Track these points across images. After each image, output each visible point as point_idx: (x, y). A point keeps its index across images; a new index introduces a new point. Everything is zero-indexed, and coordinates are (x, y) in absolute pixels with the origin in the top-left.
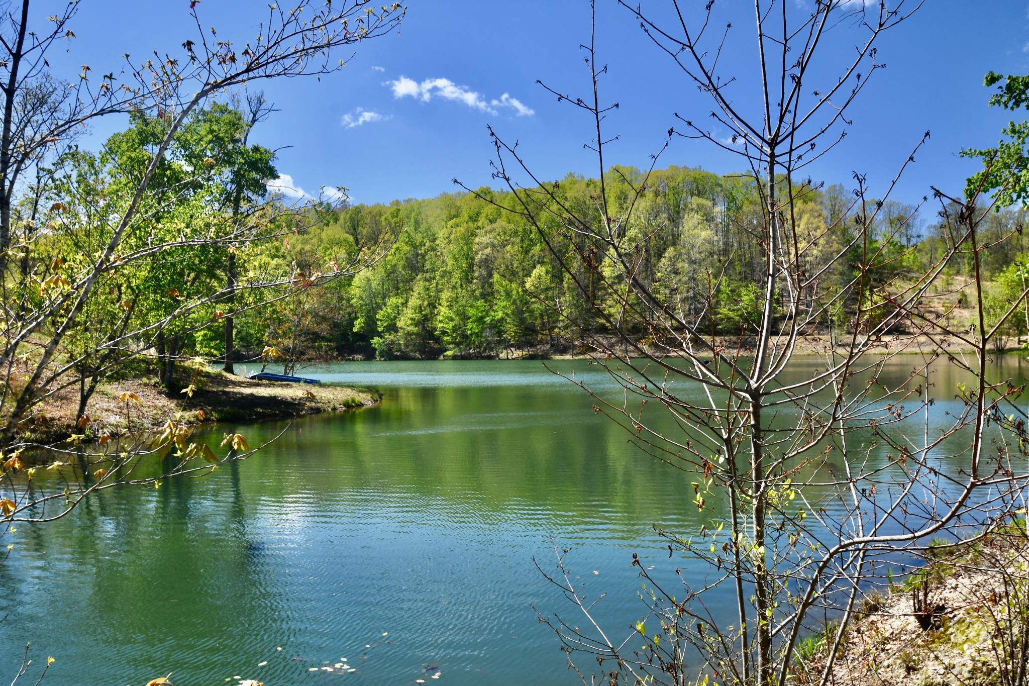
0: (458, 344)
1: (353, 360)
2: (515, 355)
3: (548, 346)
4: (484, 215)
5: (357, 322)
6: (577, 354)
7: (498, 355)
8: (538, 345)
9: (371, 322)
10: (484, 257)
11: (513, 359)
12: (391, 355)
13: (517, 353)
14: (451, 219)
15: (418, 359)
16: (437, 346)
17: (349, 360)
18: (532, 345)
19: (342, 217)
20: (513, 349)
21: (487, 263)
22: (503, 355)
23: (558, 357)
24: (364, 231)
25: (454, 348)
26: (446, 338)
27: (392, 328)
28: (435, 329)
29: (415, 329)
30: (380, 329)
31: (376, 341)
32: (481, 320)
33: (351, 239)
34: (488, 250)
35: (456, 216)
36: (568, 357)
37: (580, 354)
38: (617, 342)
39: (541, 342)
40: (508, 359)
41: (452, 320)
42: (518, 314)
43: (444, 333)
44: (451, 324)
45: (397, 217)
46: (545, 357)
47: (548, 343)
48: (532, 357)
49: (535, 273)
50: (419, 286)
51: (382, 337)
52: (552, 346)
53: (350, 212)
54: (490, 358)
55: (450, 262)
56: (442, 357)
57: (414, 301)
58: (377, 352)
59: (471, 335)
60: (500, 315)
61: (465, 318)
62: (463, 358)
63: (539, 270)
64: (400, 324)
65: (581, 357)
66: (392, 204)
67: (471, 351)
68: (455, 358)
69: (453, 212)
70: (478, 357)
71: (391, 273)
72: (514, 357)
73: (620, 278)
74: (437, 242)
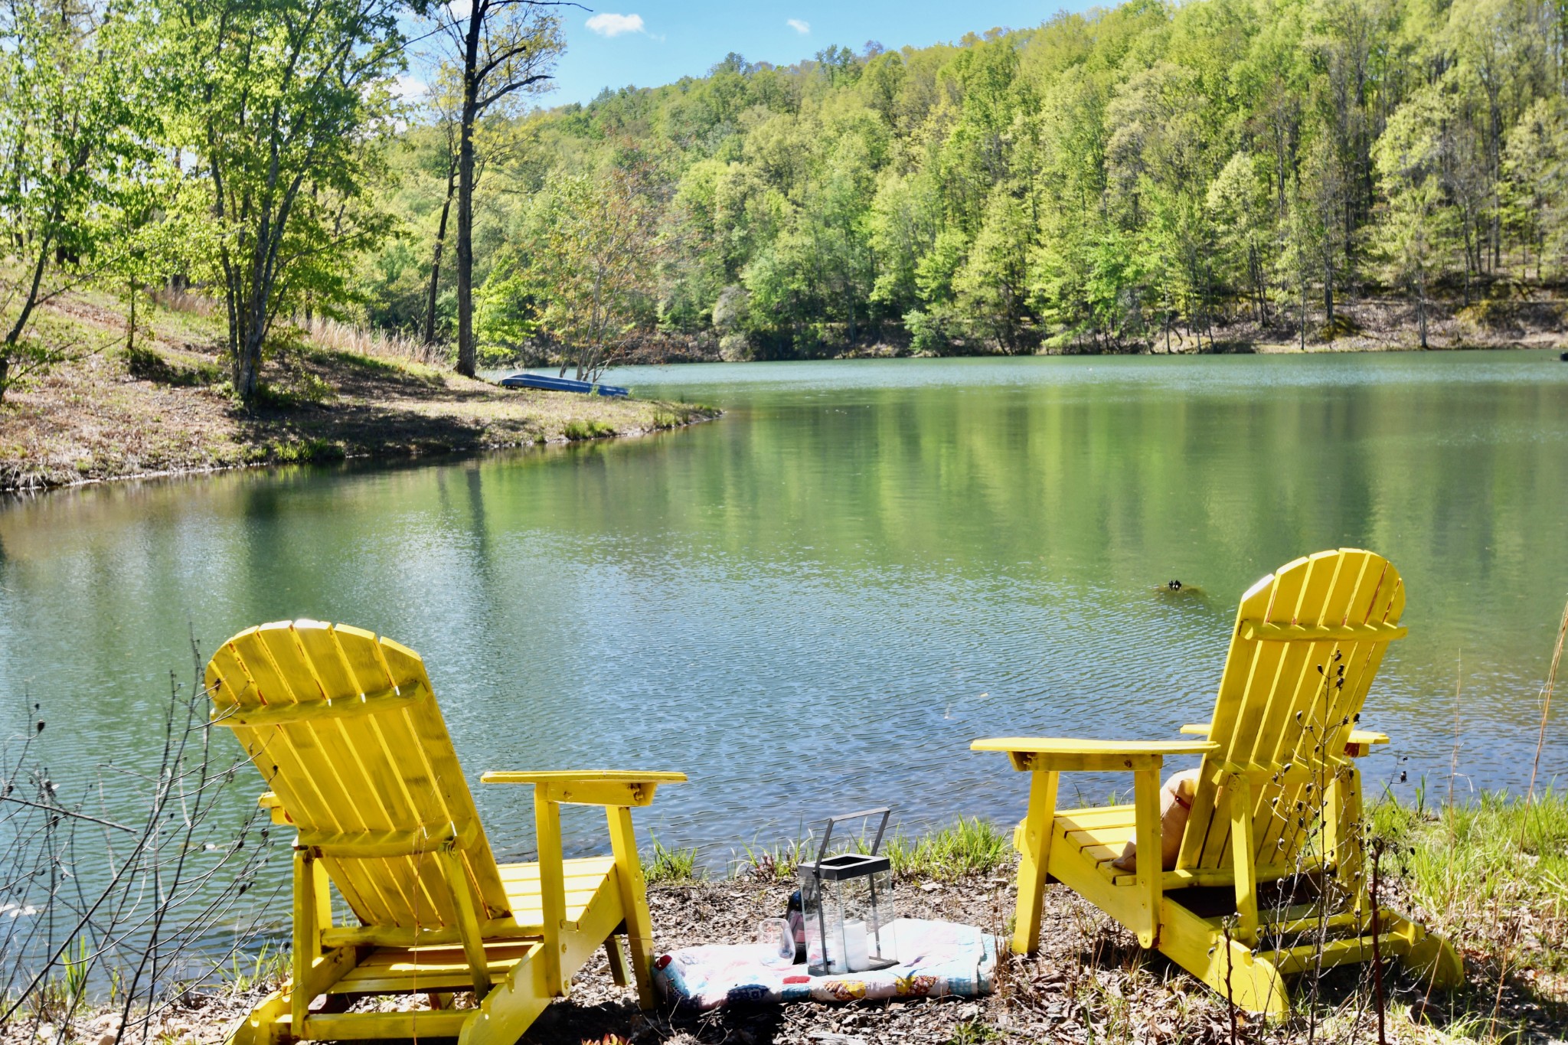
0: (1069, 324)
1: (876, 356)
2: (1186, 345)
3: (1256, 326)
4: (1133, 53)
5: (880, 281)
6: (1315, 341)
7: (1151, 345)
8: (1237, 322)
9: (907, 281)
10: (1125, 139)
11: (1181, 353)
12: (944, 346)
13: (1191, 340)
14: (1071, 64)
15: (998, 354)
16: (1034, 327)
17: (869, 356)
18: (1223, 323)
19: (866, 72)
20: (1183, 332)
21: (1131, 154)
22: (1160, 346)
23: (1272, 348)
24: (902, 98)
25: (1062, 332)
26: (1046, 313)
27: (946, 293)
28: (1027, 294)
29: (991, 294)
30: (925, 296)
31: (913, 319)
32: (1114, 272)
33: (875, 115)
34: (1135, 126)
35: (1081, 60)
36: (1294, 347)
37: (1323, 341)
38: (1407, 314)
39: (1246, 318)
40: (1170, 352)
41: (1059, 273)
42: (1190, 259)
43: (1043, 301)
44: (1057, 283)
45: (967, 68)
46: (1244, 348)
47: (1256, 320)
48: (1218, 349)
49: (1231, 167)
50: (998, 203)
51: (926, 312)
52: (1265, 325)
53: (879, 64)
54: (1135, 350)
55: (1061, 155)
56: (1044, 351)
57: (988, 237)
58: (916, 339)
59: (1097, 303)
60: (1152, 262)
61: (1085, 268)
62: (1083, 350)
63: (1241, 164)
64: (958, 283)
65: (1321, 347)
66: (964, 41)
67: (1101, 338)
68: (1068, 350)
69: (1077, 50)
70: (1114, 349)
71: (947, 184)
72: (1181, 348)
73: (1417, 176)
74: (1043, 114)
